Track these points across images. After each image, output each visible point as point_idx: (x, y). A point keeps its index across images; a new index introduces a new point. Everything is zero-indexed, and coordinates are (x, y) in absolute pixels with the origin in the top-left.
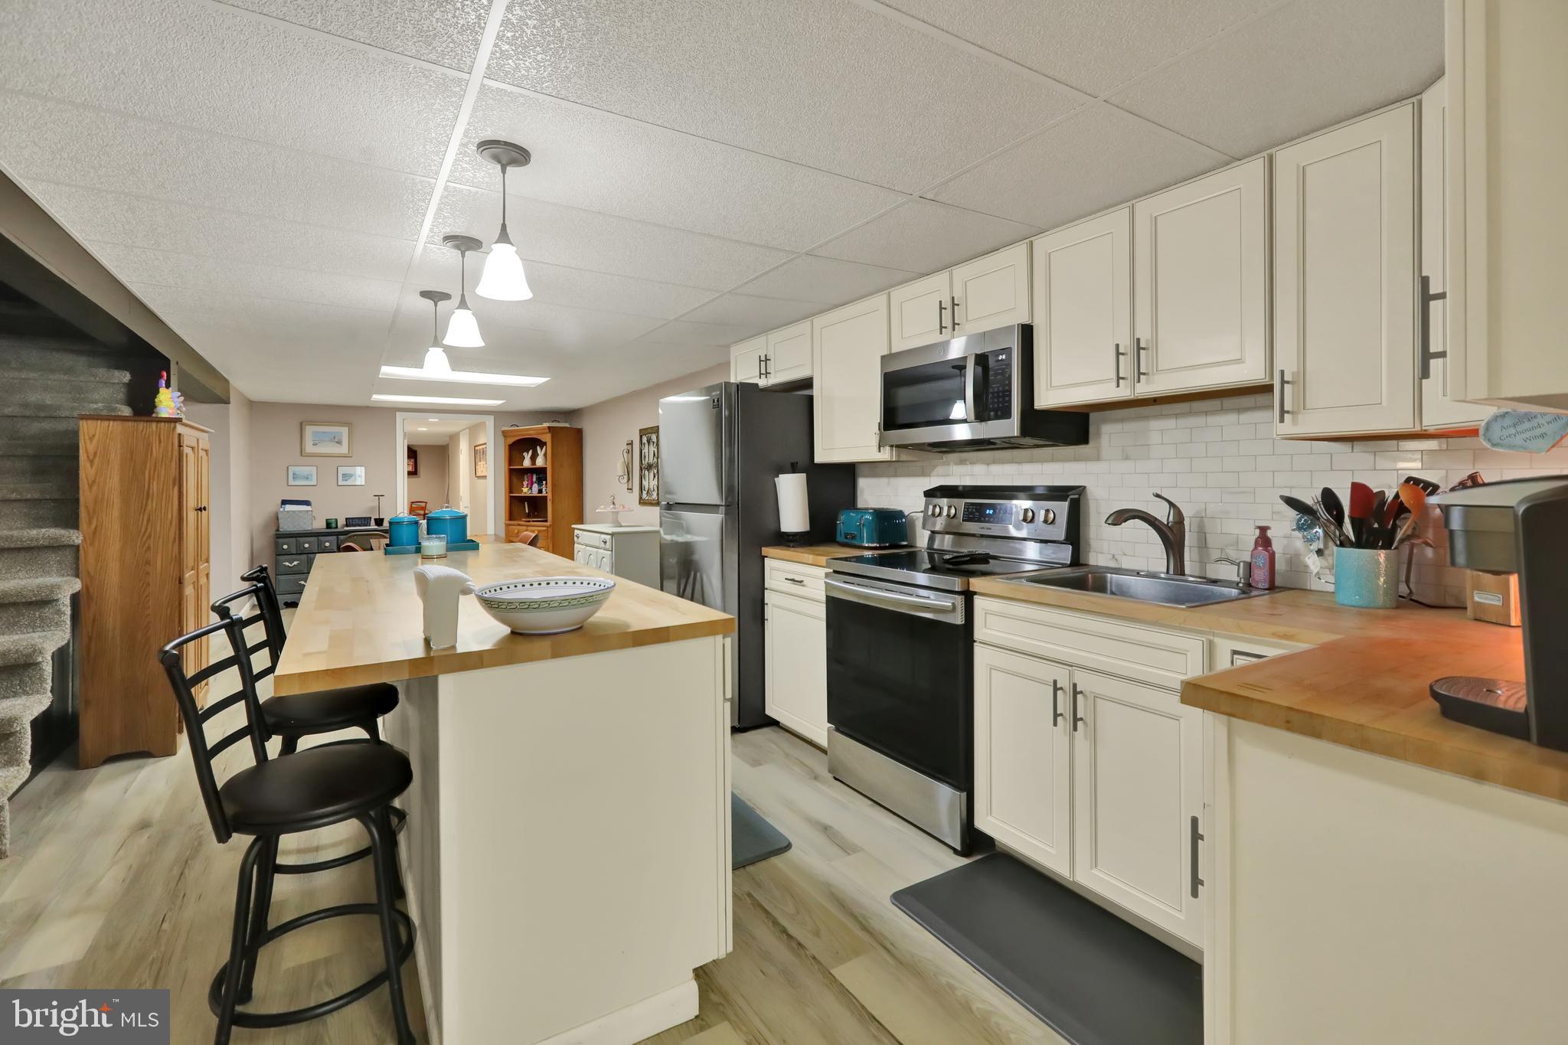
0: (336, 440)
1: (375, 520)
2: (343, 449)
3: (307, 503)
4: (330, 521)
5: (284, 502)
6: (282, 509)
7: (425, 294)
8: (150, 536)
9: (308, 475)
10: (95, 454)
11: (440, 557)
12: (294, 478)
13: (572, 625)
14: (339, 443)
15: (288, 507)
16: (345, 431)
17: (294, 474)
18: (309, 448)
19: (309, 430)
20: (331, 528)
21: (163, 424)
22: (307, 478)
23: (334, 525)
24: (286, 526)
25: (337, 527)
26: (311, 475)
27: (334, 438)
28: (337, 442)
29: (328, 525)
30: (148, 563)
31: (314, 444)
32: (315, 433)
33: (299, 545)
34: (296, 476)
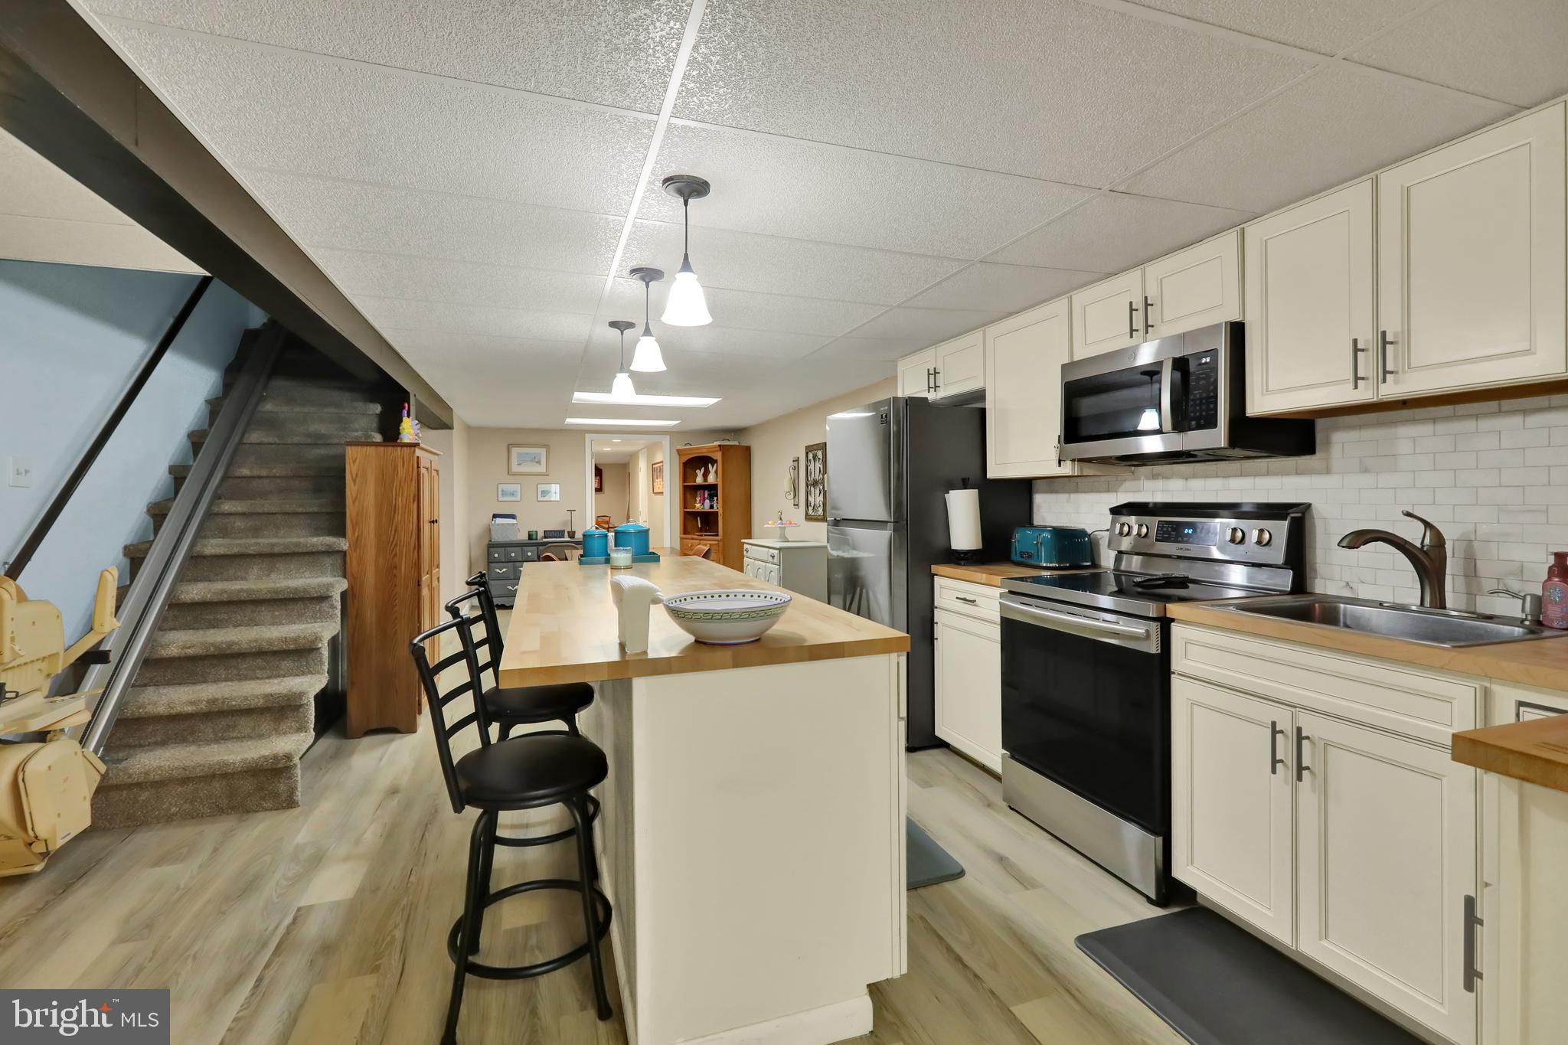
0: (536, 460)
1: (568, 532)
2: (542, 469)
3: (513, 517)
4: (531, 533)
5: (495, 516)
6: (493, 522)
7: (613, 324)
8: (396, 545)
9: (514, 491)
10: (357, 475)
11: (627, 568)
12: (502, 494)
13: (751, 637)
14: (539, 462)
15: (499, 521)
16: (543, 451)
17: (502, 491)
18: (515, 468)
19: (515, 451)
20: (532, 539)
21: (405, 448)
22: (513, 495)
23: (534, 537)
24: (497, 537)
25: (537, 539)
26: (516, 492)
27: (535, 458)
28: (537, 462)
29: (530, 537)
30: (395, 567)
31: (519, 464)
32: (519, 454)
33: (507, 554)
34: (504, 493)
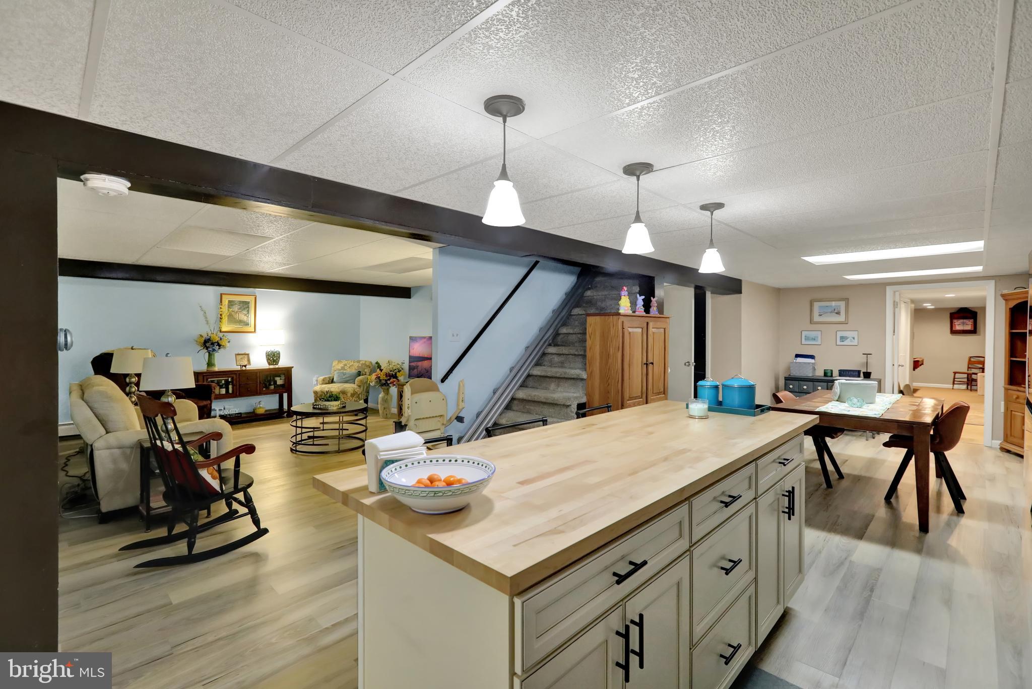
0: (836, 311)
1: (864, 373)
2: (842, 318)
3: (812, 357)
4: (826, 371)
5: (797, 356)
6: (795, 361)
8: (609, 378)
9: (815, 337)
10: (591, 333)
12: (805, 339)
14: (838, 313)
15: (800, 360)
16: (842, 304)
17: (805, 336)
18: (816, 318)
19: (816, 305)
20: (827, 376)
22: (814, 339)
23: (829, 374)
24: (796, 373)
25: (832, 376)
26: (817, 337)
27: (834, 309)
28: (837, 313)
29: (825, 374)
31: (820, 315)
32: (820, 307)
33: (800, 386)
34: (807, 338)
